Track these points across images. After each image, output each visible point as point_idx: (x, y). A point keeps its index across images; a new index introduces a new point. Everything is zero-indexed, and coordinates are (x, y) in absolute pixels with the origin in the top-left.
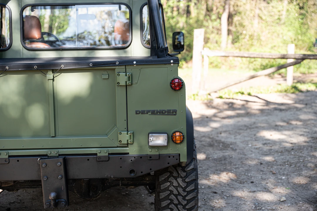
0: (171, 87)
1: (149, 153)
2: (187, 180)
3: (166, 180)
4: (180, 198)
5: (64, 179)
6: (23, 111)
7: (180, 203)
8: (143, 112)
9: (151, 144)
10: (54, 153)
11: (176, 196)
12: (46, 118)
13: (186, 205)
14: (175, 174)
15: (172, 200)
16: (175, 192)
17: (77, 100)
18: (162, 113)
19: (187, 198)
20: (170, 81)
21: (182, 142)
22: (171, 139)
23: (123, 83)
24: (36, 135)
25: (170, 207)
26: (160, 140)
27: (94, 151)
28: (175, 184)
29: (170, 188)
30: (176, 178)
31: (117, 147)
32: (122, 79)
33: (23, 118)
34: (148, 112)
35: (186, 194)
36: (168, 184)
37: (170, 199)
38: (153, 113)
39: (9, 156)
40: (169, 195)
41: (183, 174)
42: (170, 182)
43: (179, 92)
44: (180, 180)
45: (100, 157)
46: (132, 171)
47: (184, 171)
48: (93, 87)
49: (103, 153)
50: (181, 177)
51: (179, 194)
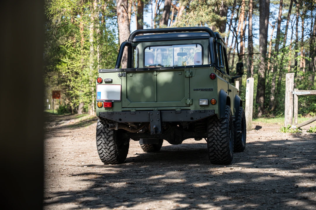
0: (210, 78)
1: (200, 110)
2: (222, 128)
4: (218, 137)
5: (160, 121)
6: (143, 89)
7: (218, 140)
8: (197, 90)
9: (200, 104)
10: (156, 109)
11: (216, 135)
12: (153, 93)
13: (221, 140)
14: (216, 125)
15: (214, 138)
16: (216, 134)
17: (166, 84)
18: (206, 90)
19: (222, 137)
20: (210, 74)
21: (215, 104)
22: (210, 102)
23: (188, 76)
24: (148, 100)
25: (213, 141)
26: (204, 103)
27: (174, 108)
28: (216, 129)
29: (213, 132)
30: (216, 127)
31: (185, 106)
32: (188, 74)
33: (142, 93)
34: (200, 89)
35: (221, 135)
36: (212, 129)
37: (213, 137)
38: (202, 90)
39: (136, 111)
40: (213, 135)
41: (220, 125)
42: (213, 128)
43: (214, 80)
44: (218, 128)
45: (177, 111)
46: (192, 118)
47: (221, 123)
48: (174, 78)
49: (178, 109)
50: (219, 126)
51: (218, 135)
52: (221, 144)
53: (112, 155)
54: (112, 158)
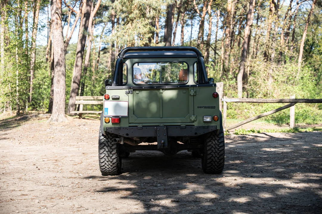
0: (213, 96)
1: (203, 125)
2: (219, 141)
3: (210, 141)
4: (216, 149)
5: (166, 136)
6: (148, 105)
7: (216, 152)
8: (201, 107)
9: (204, 121)
10: (162, 125)
11: (214, 148)
12: (158, 109)
13: (219, 153)
14: (214, 139)
15: (212, 151)
16: (214, 147)
18: (209, 107)
19: (219, 150)
20: (212, 94)
21: (218, 120)
22: (213, 119)
23: (192, 94)
24: (153, 116)
25: (212, 154)
26: (208, 119)
27: (179, 124)
28: (214, 143)
29: (212, 145)
30: (214, 140)
31: (190, 122)
32: (192, 92)
33: (148, 109)
34: (203, 107)
35: (219, 147)
36: (211, 143)
37: (212, 150)
38: (205, 107)
39: (143, 126)
40: (211, 148)
41: (218, 139)
42: (212, 142)
43: (216, 99)
44: (216, 141)
45: (182, 127)
46: (196, 133)
47: (218, 137)
49: (183, 125)
50: (217, 140)
51: (216, 148)
52: (218, 156)
53: (114, 167)
54: (114, 170)
